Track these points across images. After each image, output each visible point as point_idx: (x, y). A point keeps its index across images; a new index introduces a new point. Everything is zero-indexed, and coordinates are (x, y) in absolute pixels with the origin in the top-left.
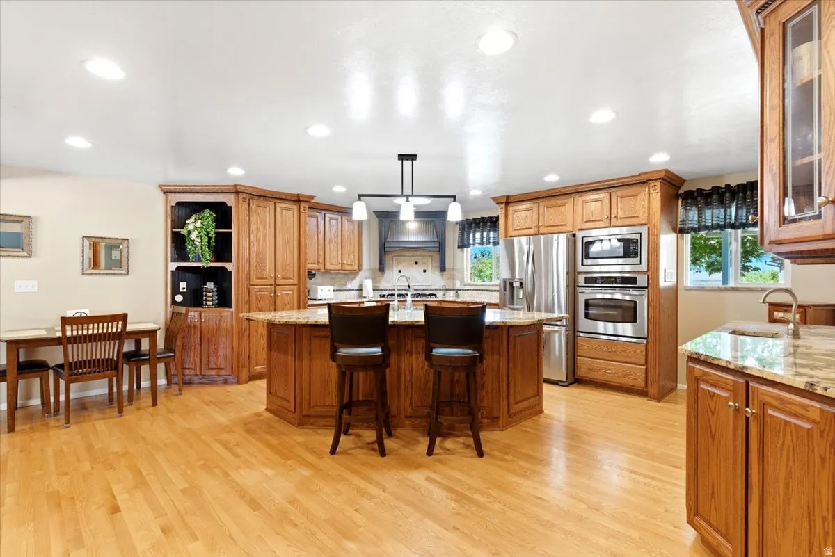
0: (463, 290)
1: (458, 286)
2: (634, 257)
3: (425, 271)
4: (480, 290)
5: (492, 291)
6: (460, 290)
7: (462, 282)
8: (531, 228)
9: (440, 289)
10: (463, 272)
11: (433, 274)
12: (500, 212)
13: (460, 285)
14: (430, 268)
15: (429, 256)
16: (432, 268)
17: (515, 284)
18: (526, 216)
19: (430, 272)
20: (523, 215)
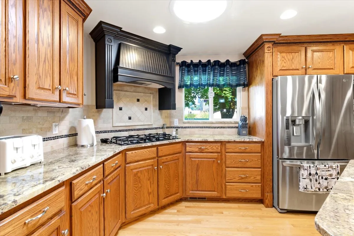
0: (182, 127)
1: (176, 123)
3: (146, 109)
5: (215, 128)
6: (179, 128)
7: (180, 120)
8: (298, 69)
9: (160, 128)
10: (182, 111)
11: (153, 112)
12: (266, 51)
13: (179, 123)
14: (152, 106)
15: (150, 93)
16: (153, 107)
17: (297, 122)
18: (293, 58)
19: (152, 110)
20: (290, 56)
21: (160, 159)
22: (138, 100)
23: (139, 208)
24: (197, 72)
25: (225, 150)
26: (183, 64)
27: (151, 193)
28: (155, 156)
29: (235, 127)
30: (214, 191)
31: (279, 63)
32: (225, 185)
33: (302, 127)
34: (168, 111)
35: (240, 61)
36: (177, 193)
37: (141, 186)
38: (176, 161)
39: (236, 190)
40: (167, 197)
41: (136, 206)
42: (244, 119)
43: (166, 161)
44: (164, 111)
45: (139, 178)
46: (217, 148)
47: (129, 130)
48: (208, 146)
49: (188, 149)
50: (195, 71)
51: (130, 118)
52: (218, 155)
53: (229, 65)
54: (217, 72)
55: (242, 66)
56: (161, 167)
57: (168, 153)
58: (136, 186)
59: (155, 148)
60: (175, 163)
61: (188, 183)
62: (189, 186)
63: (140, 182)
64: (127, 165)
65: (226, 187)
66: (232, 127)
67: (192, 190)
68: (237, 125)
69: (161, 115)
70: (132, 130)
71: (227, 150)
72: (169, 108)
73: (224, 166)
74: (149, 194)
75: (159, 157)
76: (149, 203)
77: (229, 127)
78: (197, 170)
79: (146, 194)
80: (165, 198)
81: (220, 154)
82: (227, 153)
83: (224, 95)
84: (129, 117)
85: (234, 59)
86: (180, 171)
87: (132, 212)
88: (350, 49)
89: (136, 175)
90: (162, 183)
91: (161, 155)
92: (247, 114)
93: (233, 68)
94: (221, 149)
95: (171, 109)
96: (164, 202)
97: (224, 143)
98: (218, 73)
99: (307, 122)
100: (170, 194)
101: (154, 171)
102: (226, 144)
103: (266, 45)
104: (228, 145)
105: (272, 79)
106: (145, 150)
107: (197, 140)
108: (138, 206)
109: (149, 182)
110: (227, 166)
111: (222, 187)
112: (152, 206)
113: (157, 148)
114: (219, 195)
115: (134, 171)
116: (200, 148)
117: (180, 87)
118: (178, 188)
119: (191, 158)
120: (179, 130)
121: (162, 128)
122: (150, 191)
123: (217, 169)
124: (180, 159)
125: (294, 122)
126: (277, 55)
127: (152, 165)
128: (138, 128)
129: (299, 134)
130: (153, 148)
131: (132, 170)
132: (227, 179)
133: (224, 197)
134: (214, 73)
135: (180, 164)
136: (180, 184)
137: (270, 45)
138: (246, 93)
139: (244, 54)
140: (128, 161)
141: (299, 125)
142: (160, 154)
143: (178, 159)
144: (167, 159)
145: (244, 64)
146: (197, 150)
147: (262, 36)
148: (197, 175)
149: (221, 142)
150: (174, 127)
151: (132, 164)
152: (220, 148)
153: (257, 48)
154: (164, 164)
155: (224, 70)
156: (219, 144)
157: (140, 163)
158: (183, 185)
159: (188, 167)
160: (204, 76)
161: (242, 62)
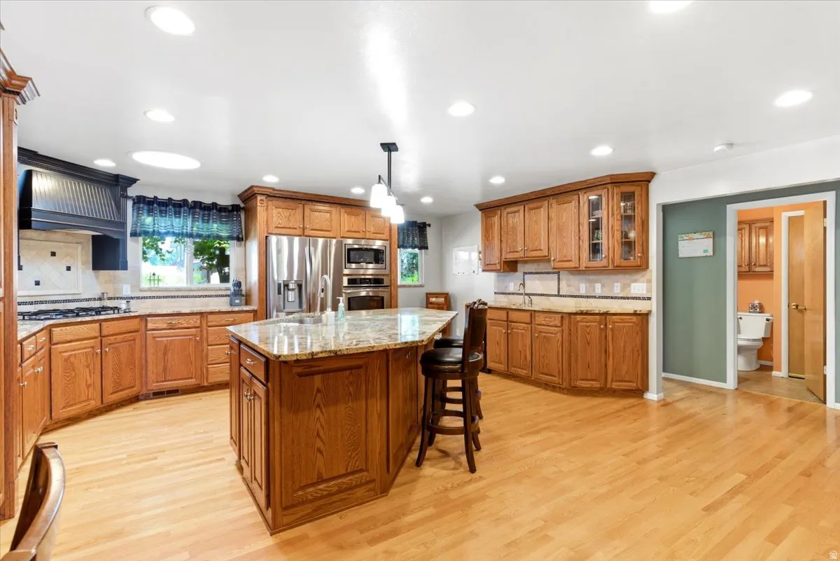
0: (138, 298)
1: (126, 291)
2: (382, 264)
3: (69, 269)
4: (172, 297)
5: (196, 297)
6: (132, 298)
7: (134, 287)
8: (295, 228)
9: (95, 299)
10: (137, 272)
11: (83, 272)
12: (259, 204)
13: (132, 291)
14: (80, 264)
15: (77, 243)
16: (82, 264)
17: (291, 286)
18: (290, 215)
19: (80, 271)
20: (287, 213)
21: (104, 339)
22: (53, 254)
23: (71, 405)
24: (166, 214)
25: (207, 323)
26: (140, 201)
27: (90, 385)
28: (98, 334)
29: (226, 296)
30: (192, 378)
31: (275, 219)
32: (207, 368)
33: (297, 290)
34: (111, 272)
35: (233, 206)
36: (133, 387)
37: (76, 376)
38: (132, 342)
39: (222, 372)
40: (116, 392)
41: (68, 403)
42: (238, 284)
43: (113, 341)
44: (102, 272)
45: (72, 364)
46: (196, 322)
47: (36, 303)
48: (182, 320)
49: (150, 326)
50: (161, 212)
51: (37, 283)
52: (197, 331)
53: (216, 209)
54: (198, 218)
55: (235, 213)
56: (107, 349)
57: (117, 331)
58: (67, 375)
59: (98, 325)
60: (130, 345)
61: (150, 374)
62: (151, 376)
63: (74, 370)
64: (53, 347)
65: (207, 371)
66: (222, 296)
67: (157, 382)
68: (228, 293)
69: (97, 277)
70: (42, 302)
71: (209, 324)
72: (115, 268)
73: (205, 344)
74: (88, 386)
75: (104, 337)
76: (88, 400)
77: (217, 296)
78: (165, 354)
79: (83, 386)
80: (112, 394)
81: (199, 329)
82: (209, 327)
83: (218, 245)
84: (36, 281)
85: (225, 201)
86: (137, 356)
87: (61, 411)
88: (345, 212)
89: (67, 359)
90: (109, 371)
91: (107, 334)
92: (243, 277)
93: (223, 214)
94: (201, 322)
95: (119, 269)
96: (111, 398)
97: (205, 315)
98: (200, 219)
99: (300, 286)
100: (121, 388)
101: (95, 355)
102: (209, 316)
103: (259, 198)
104: (211, 317)
105: (266, 237)
106: (82, 326)
107: (165, 312)
108: (70, 403)
109: (87, 370)
110: (210, 343)
111: (202, 372)
112: (94, 404)
113: (100, 324)
114: (199, 382)
115: (64, 354)
116: (170, 323)
117: (134, 234)
118: (135, 380)
119: (155, 337)
120: (132, 302)
121: (100, 299)
122: (89, 382)
123: (195, 348)
124: (137, 341)
125: (286, 286)
126: (272, 209)
127: (93, 347)
128: (52, 299)
129: (293, 300)
130: (94, 325)
131: (61, 352)
132: (209, 360)
133: (206, 384)
134: (193, 218)
135: (137, 348)
136: (137, 375)
137: (263, 198)
138: (242, 249)
139: (240, 196)
140: (55, 340)
141: (293, 290)
142: (104, 333)
143: (134, 340)
144: (115, 339)
145: (237, 211)
146: (165, 326)
147: (252, 187)
148: (164, 361)
149: (201, 314)
150: (121, 298)
151: (60, 346)
152: (199, 321)
153: (250, 197)
154: (113, 345)
155: (209, 215)
156: (198, 317)
157: (74, 343)
158: (141, 377)
159: (151, 350)
160: (177, 220)
161: (235, 208)
